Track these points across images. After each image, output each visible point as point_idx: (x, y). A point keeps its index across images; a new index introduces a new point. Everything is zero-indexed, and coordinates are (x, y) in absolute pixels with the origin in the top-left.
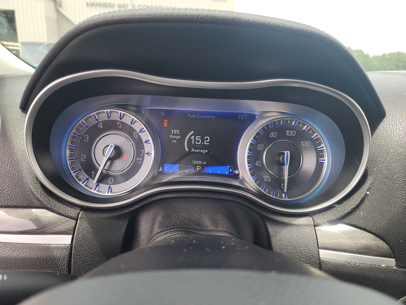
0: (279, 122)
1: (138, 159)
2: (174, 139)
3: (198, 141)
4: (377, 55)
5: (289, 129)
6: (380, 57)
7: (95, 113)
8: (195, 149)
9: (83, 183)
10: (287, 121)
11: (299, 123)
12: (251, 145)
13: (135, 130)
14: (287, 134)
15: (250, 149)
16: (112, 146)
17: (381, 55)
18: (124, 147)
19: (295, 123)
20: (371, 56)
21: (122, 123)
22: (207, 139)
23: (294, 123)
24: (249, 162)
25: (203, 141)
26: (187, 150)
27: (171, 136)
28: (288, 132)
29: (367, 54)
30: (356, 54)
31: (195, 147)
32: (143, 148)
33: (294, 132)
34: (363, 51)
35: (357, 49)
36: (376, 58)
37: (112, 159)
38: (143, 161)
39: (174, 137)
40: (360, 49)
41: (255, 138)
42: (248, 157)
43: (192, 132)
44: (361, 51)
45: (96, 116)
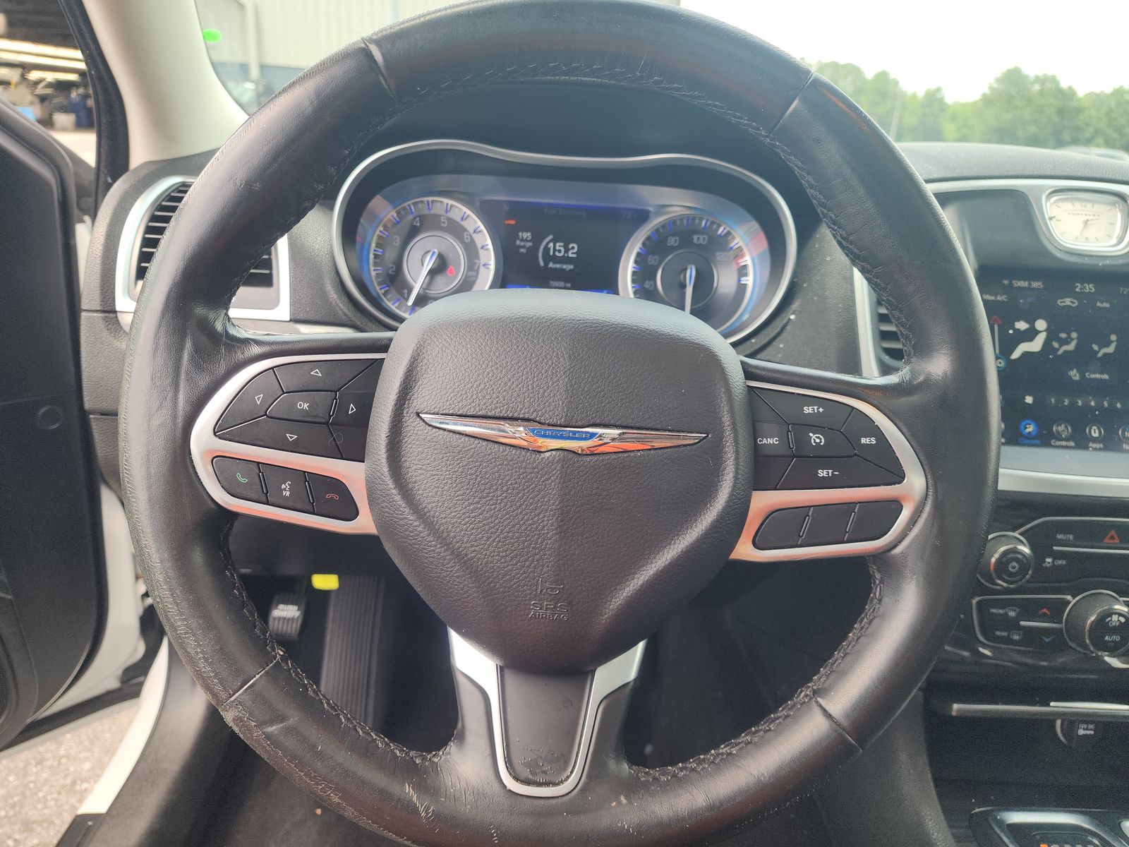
0: (682, 220)
1: (470, 274)
2: (523, 247)
3: (560, 251)
4: (1097, 91)
5: (696, 232)
6: (1107, 96)
7: (410, 202)
8: (554, 263)
9: (393, 304)
10: (694, 219)
11: (713, 223)
12: (638, 254)
13: (465, 230)
14: (695, 241)
15: (636, 262)
16: (434, 253)
17: (1109, 90)
18: (450, 255)
19: (706, 224)
20: (1081, 93)
21: (449, 219)
22: (573, 248)
23: (704, 222)
24: (633, 281)
25: (567, 250)
26: (542, 264)
27: (518, 242)
28: (695, 237)
29: (1070, 88)
30: (1037, 87)
31: (555, 259)
32: (478, 258)
33: (704, 239)
34: (1059, 78)
35: (1040, 74)
36: (1098, 99)
37: (433, 273)
38: (477, 275)
39: (522, 244)
40: (1050, 73)
41: (644, 244)
42: (634, 273)
43: (551, 237)
44: (1054, 80)
45: (412, 207)
